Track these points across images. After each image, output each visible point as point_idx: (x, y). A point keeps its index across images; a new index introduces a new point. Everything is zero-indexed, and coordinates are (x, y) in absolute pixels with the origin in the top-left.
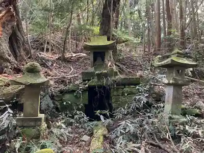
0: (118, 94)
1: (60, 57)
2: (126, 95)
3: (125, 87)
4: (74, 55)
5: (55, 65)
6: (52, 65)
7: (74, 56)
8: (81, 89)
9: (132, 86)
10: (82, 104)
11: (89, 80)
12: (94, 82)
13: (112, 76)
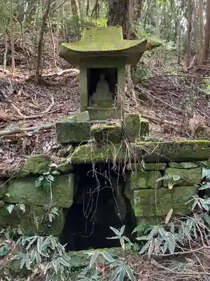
0: (149, 184)
1: (33, 76)
2: (171, 187)
3: (168, 166)
4: (60, 72)
5: (19, 93)
6: (15, 92)
7: (59, 74)
8: (54, 169)
9: (187, 165)
10: (55, 210)
11: (75, 145)
12: (87, 152)
13: (135, 135)
